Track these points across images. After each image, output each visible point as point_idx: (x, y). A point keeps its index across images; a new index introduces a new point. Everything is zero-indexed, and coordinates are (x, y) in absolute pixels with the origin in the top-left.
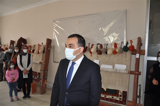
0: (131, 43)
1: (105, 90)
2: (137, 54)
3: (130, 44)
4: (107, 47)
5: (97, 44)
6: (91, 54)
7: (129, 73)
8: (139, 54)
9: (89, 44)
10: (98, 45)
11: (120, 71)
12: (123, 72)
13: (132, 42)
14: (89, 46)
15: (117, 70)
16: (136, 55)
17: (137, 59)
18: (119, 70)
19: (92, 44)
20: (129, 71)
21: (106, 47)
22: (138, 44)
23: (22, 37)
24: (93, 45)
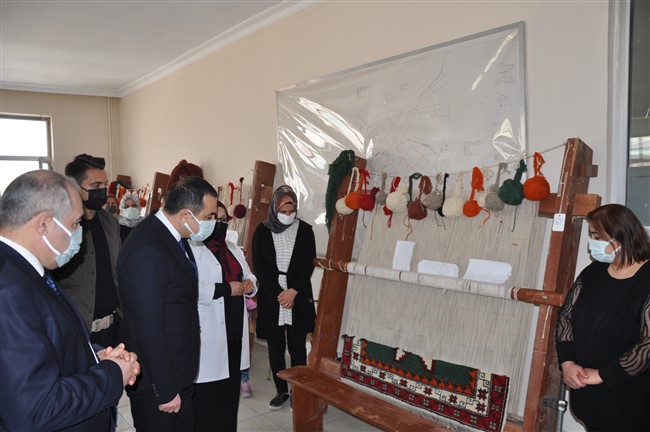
0: (537, 168)
1: (429, 368)
2: (556, 216)
3: (533, 170)
4: (445, 188)
5: (411, 178)
6: (390, 219)
7: (515, 296)
8: (564, 216)
9: (384, 176)
10: (413, 180)
11: (482, 286)
12: (491, 290)
13: (543, 162)
14: (384, 184)
15: (469, 283)
16: (553, 217)
17: (555, 234)
18: (480, 283)
19: (396, 176)
20: (516, 291)
21: (441, 188)
22: (565, 171)
23: (184, 161)
24: (397, 181)
